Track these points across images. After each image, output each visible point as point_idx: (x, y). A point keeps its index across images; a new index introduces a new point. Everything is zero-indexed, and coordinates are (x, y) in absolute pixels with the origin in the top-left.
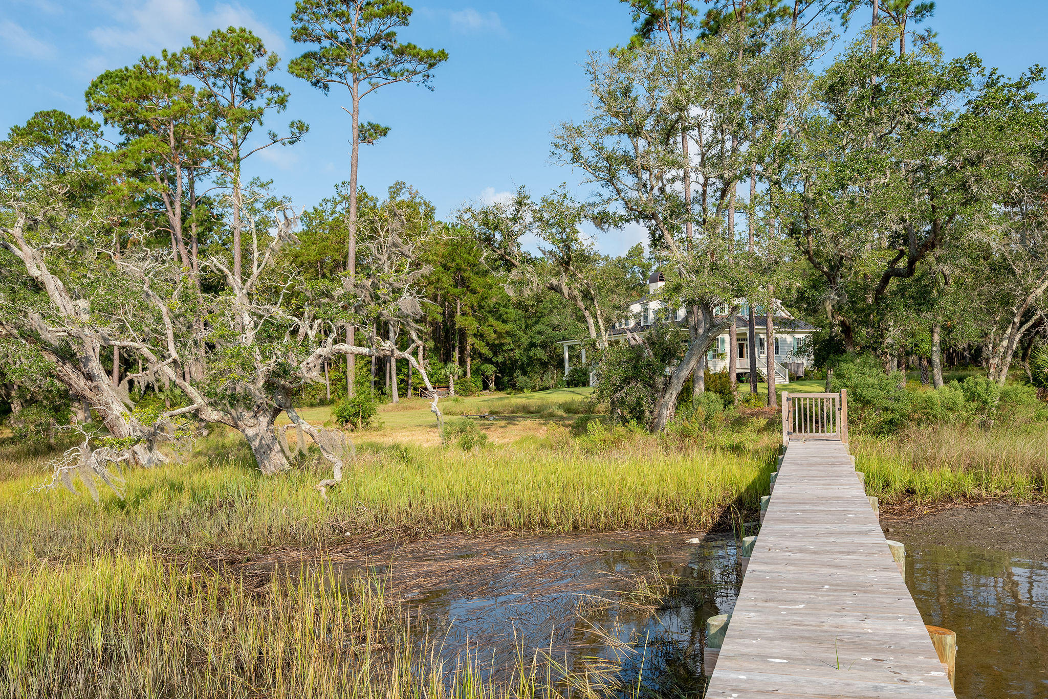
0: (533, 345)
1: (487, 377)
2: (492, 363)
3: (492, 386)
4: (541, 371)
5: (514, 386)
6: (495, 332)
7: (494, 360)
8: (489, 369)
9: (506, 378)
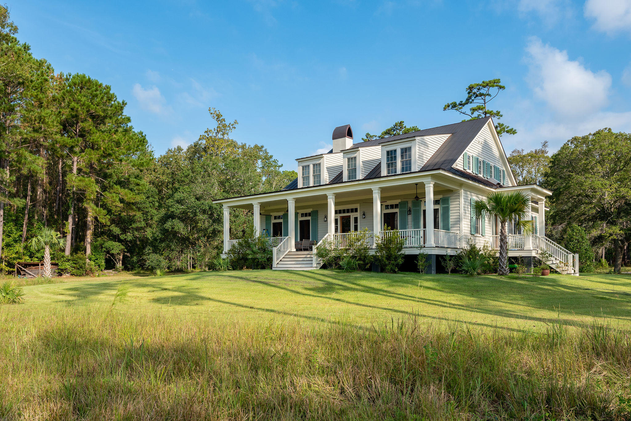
0: (170, 216)
1: (112, 255)
2: (120, 241)
3: (119, 265)
4: (179, 249)
5: (142, 266)
6: (122, 201)
7: (122, 237)
8: (116, 248)
9: (135, 259)
